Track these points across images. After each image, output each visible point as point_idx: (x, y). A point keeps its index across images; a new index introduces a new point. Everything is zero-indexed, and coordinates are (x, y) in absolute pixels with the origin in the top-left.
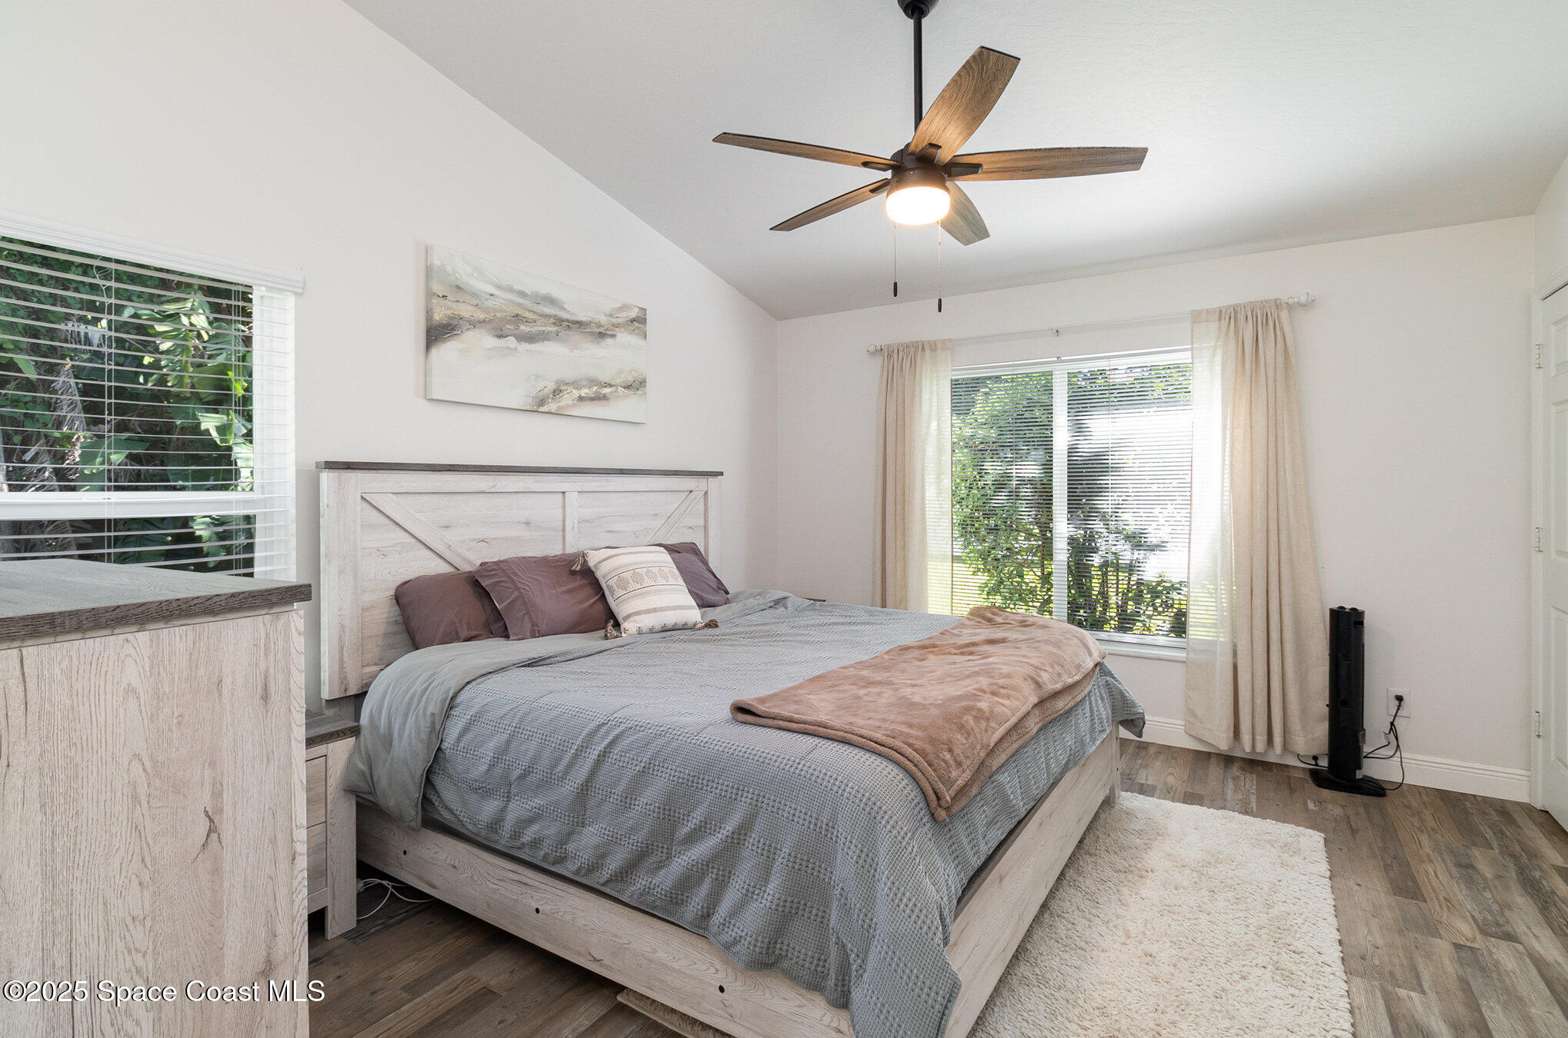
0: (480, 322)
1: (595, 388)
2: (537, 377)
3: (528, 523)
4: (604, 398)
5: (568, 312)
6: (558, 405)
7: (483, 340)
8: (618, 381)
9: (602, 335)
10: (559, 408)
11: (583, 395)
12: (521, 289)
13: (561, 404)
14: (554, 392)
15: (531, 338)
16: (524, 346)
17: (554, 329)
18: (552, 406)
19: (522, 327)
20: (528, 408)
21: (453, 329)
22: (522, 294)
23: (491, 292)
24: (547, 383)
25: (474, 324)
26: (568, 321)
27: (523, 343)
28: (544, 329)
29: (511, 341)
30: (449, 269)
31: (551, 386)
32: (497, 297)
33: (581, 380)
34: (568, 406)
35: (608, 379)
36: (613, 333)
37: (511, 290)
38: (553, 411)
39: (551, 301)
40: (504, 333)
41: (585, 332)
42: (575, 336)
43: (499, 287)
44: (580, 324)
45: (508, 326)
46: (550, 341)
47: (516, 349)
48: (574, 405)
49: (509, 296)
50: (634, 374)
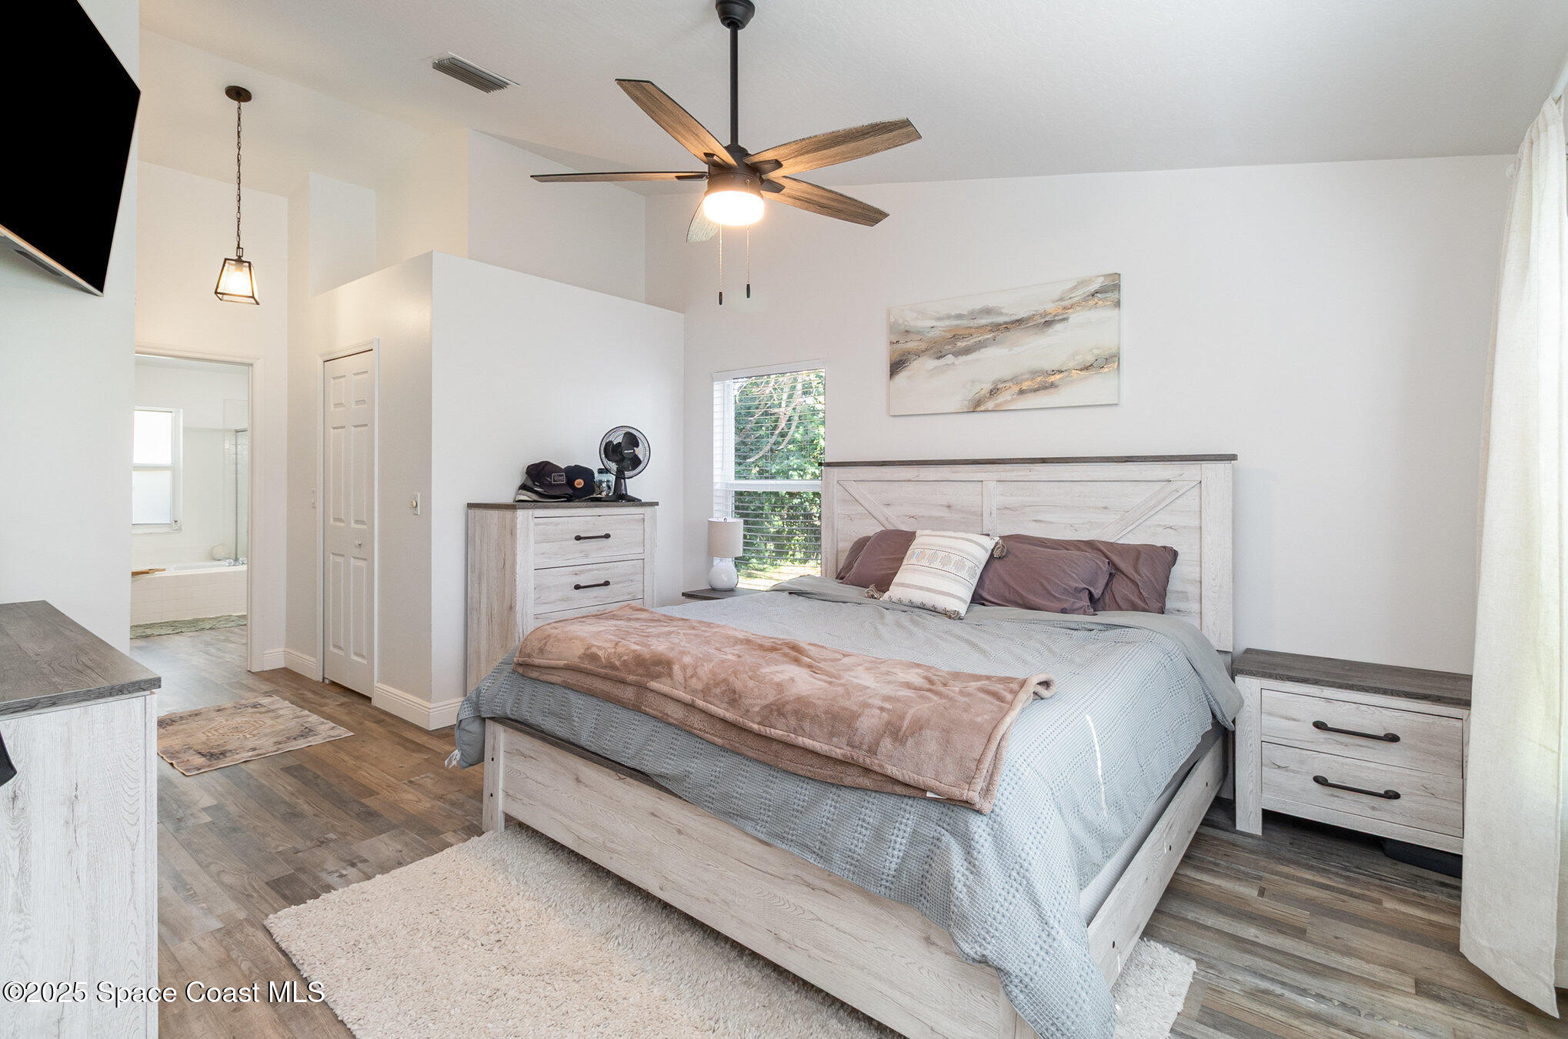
0: (923, 352)
1: (1039, 379)
2: (973, 382)
3: (949, 507)
4: (1053, 385)
5: (1007, 314)
6: (994, 403)
7: (929, 363)
8: (1071, 364)
9: (1048, 324)
10: (997, 405)
11: (1024, 388)
12: (958, 313)
13: (998, 401)
14: (991, 391)
15: (967, 351)
16: (962, 359)
17: (990, 336)
18: (990, 405)
19: (959, 344)
20: (965, 410)
21: (904, 363)
22: (959, 317)
23: (932, 325)
24: (983, 386)
25: (918, 354)
26: (1006, 323)
27: (960, 358)
28: (980, 338)
29: (950, 358)
30: (901, 321)
31: (988, 387)
32: (937, 327)
33: (1022, 374)
34: (1006, 402)
35: (1057, 365)
36: (1065, 316)
37: (949, 317)
38: (990, 409)
39: (988, 311)
40: (943, 353)
41: (1028, 327)
42: (1014, 335)
43: (939, 319)
44: (1019, 322)
45: (946, 347)
46: (986, 347)
47: (953, 363)
48: (1012, 400)
49: (947, 323)
50: (1096, 352)
